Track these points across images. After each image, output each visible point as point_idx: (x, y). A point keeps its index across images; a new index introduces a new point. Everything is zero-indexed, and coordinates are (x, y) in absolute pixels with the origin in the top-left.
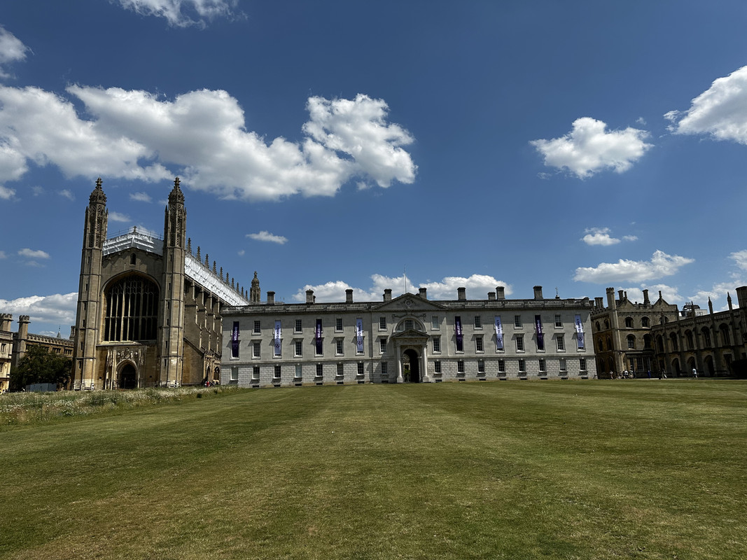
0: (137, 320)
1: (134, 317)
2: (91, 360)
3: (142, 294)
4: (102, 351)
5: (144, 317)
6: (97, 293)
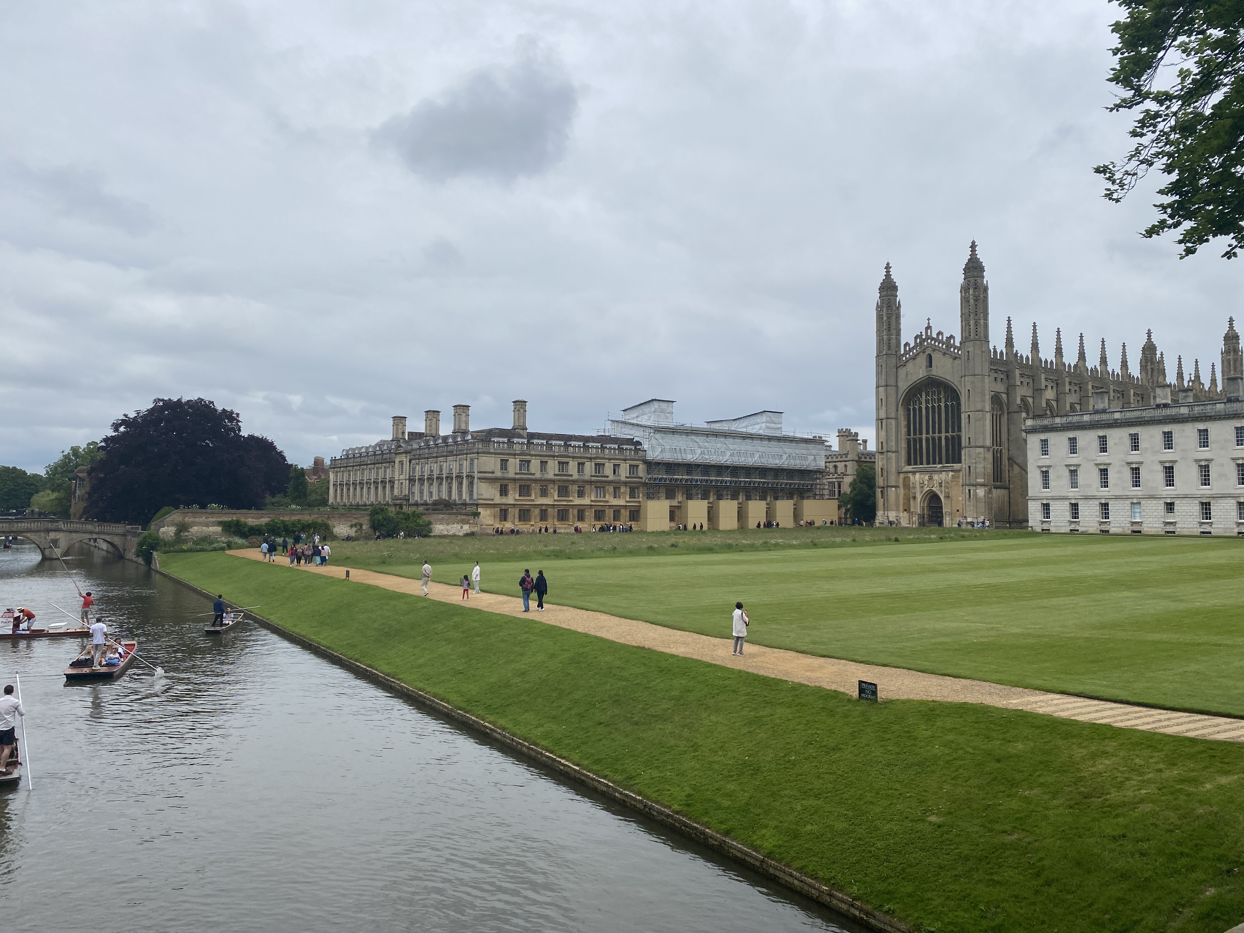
0: (940, 438)
1: (937, 435)
2: (893, 489)
3: (942, 405)
4: (905, 478)
5: (947, 434)
6: (894, 408)
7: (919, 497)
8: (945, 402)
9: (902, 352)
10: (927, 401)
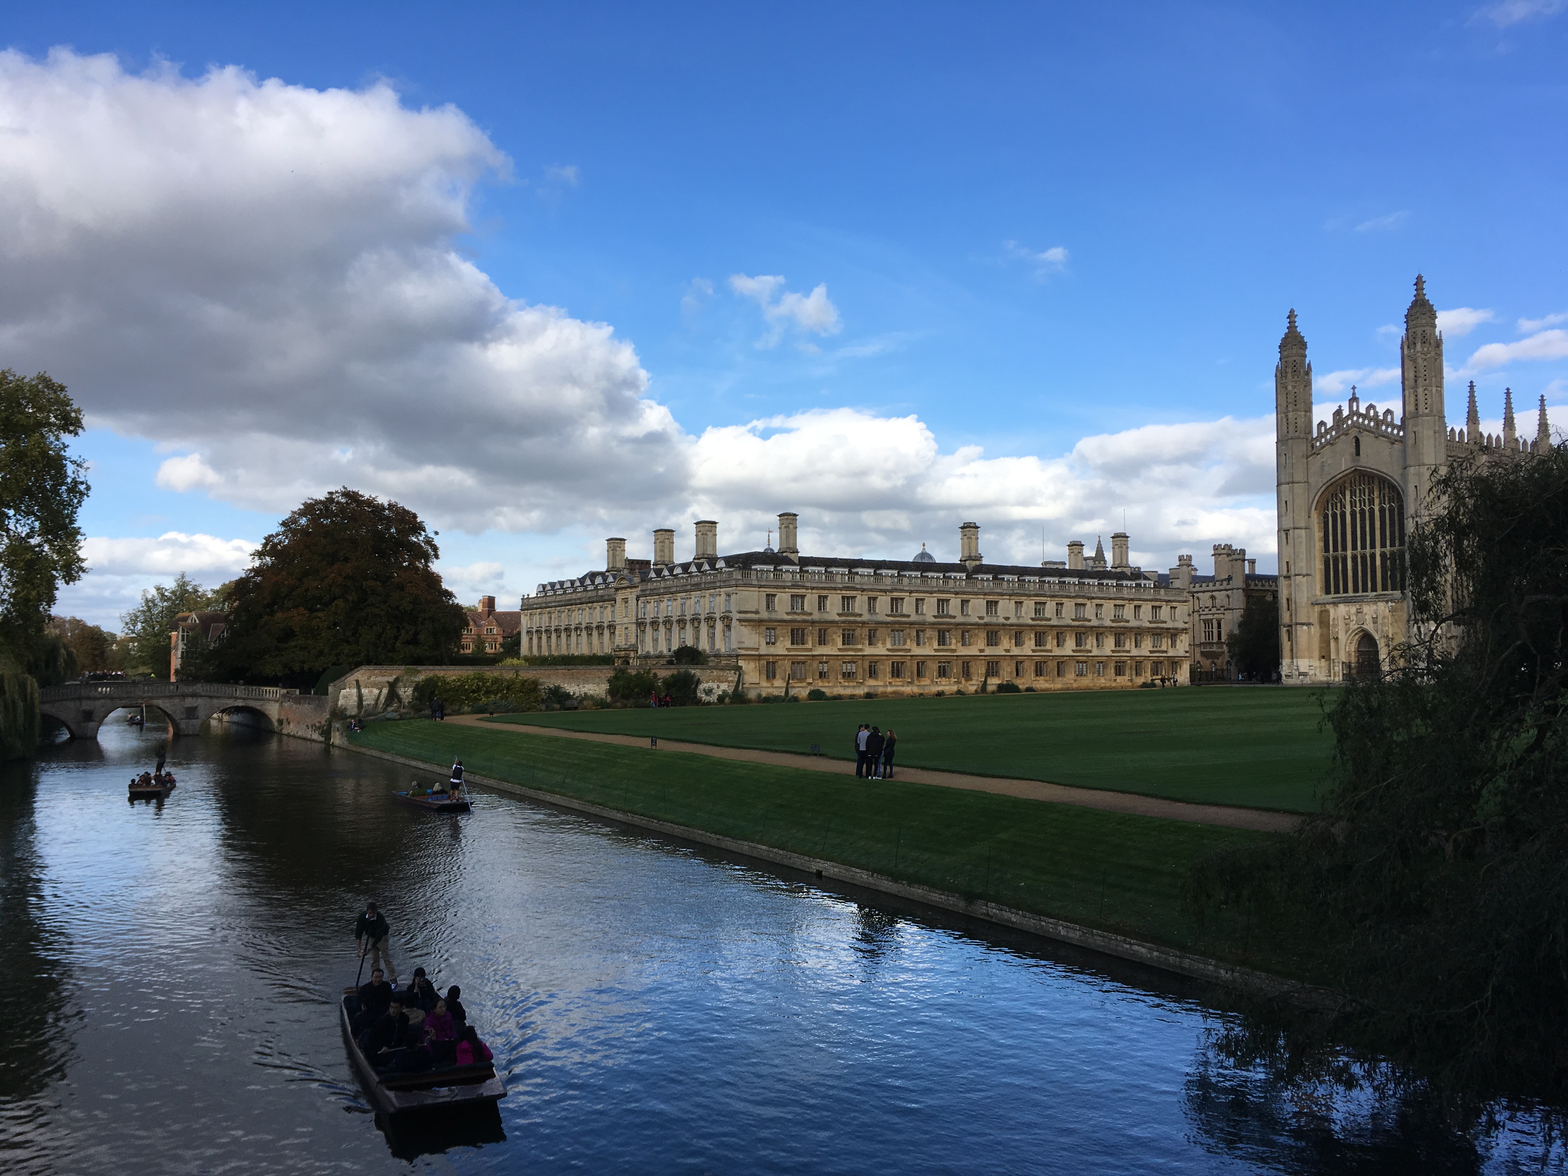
0: (1373, 556)
1: (1368, 551)
2: (1305, 627)
3: (1377, 508)
4: (1322, 611)
5: (1383, 549)
6: (1304, 515)
7: (1342, 637)
8: (1380, 504)
9: (1315, 435)
10: (1353, 504)
